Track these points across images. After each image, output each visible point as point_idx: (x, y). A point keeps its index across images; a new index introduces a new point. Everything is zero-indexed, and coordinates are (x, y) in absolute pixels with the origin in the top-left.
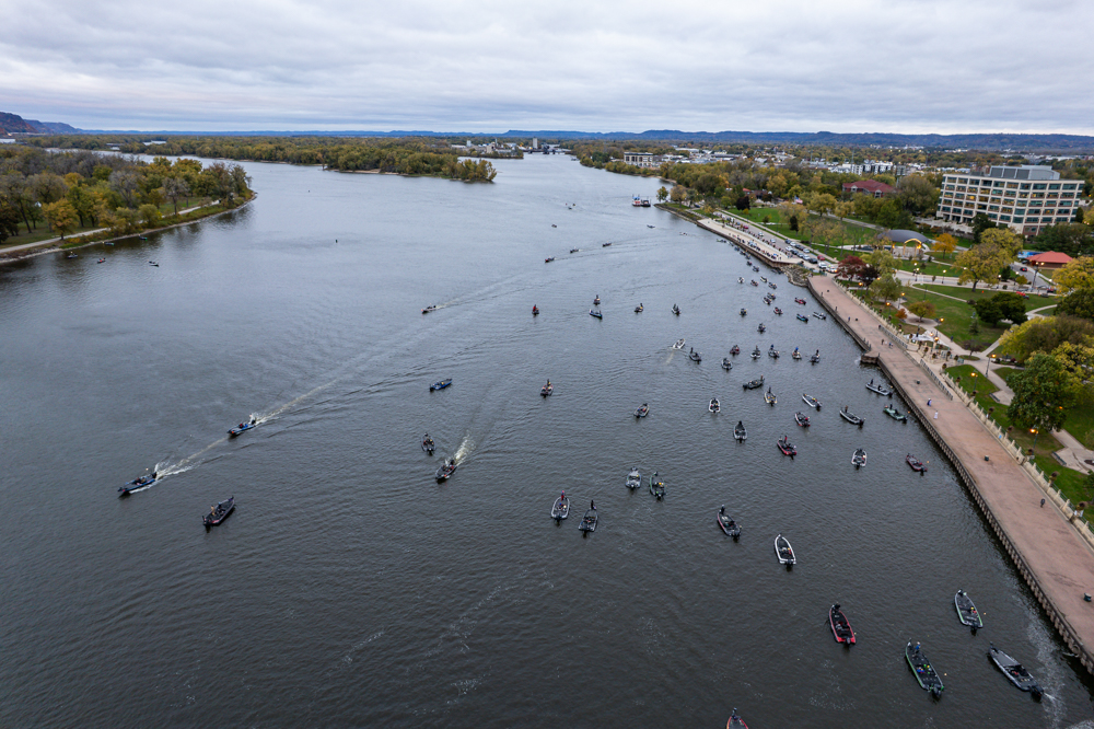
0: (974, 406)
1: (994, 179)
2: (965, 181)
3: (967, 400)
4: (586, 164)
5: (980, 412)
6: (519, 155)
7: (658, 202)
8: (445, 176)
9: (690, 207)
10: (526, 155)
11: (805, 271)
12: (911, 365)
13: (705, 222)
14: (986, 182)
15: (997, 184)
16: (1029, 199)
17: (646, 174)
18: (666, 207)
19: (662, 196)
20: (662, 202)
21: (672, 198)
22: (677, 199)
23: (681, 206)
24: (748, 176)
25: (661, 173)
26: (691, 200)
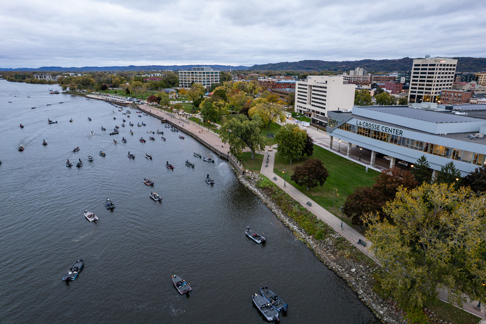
0: (196, 124)
1: (194, 71)
2: (186, 73)
3: (193, 123)
5: (197, 125)
7: (63, 91)
9: (80, 92)
11: (136, 104)
12: (177, 120)
13: (89, 96)
14: (192, 73)
15: (195, 73)
16: (206, 77)
18: (67, 93)
19: (65, 88)
20: (65, 91)
21: (70, 89)
22: (72, 89)
23: (75, 92)
24: (103, 79)
25: (58, 82)
26: (80, 88)
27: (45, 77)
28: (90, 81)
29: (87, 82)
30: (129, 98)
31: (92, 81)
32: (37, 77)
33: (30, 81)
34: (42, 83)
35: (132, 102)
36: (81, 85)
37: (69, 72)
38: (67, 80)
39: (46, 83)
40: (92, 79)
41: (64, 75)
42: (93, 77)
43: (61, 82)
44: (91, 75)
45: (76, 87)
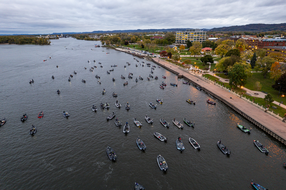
2: (181, 33)
4: (78, 39)
5: (220, 85)
6: (58, 38)
7: (102, 45)
8: (33, 44)
9: (112, 46)
10: (59, 38)
11: (150, 57)
12: (192, 76)
13: (117, 49)
14: (186, 33)
15: (189, 33)
16: (196, 36)
17: (96, 40)
18: (104, 46)
19: (103, 44)
20: (103, 45)
21: (106, 44)
22: (107, 44)
23: (109, 46)
24: (125, 37)
25: (101, 40)
26: (112, 44)
27: (94, 37)
28: (118, 39)
29: (116, 40)
30: (144, 51)
31: (119, 39)
32: (90, 37)
33: (86, 39)
34: (92, 40)
35: (147, 55)
36: (113, 41)
37: (107, 33)
38: (105, 38)
39: (94, 40)
40: (119, 38)
41: (104, 35)
42: (120, 36)
43: (102, 40)
44: (118, 35)
45: (110, 43)
